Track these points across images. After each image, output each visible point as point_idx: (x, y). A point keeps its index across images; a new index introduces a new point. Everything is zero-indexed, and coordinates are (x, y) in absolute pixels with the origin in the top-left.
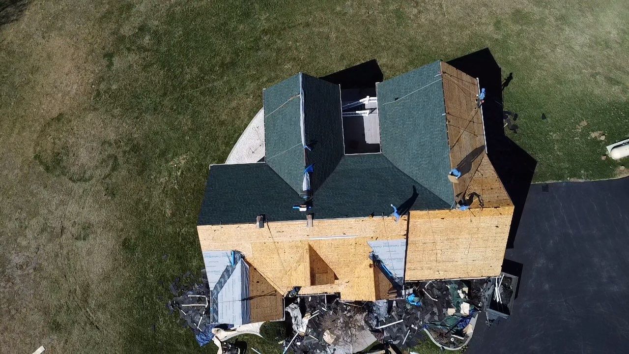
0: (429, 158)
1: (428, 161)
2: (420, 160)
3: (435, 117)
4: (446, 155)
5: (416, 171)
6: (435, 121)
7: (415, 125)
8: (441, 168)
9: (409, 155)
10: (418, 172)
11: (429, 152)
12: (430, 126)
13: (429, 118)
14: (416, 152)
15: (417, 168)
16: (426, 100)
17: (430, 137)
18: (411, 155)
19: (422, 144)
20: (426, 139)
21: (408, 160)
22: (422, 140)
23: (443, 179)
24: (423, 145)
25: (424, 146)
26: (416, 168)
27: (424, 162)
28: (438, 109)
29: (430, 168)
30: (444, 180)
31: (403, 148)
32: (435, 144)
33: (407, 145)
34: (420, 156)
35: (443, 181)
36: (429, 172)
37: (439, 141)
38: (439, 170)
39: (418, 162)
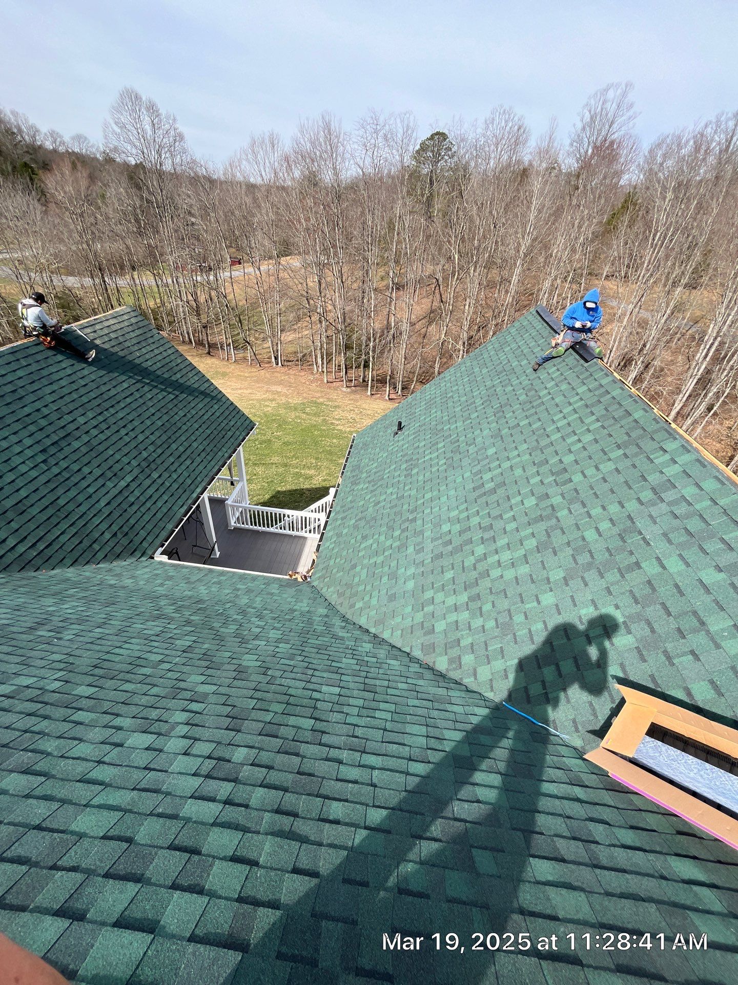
0: (541, 527)
1: (531, 543)
2: (480, 551)
5: (452, 617)
8: (660, 547)
9: (422, 550)
11: (531, 502)
14: (456, 529)
15: (464, 598)
18: (429, 548)
22: (487, 477)
24: (494, 491)
25: (501, 491)
26: (451, 601)
27: (506, 556)
29: (557, 575)
32: (569, 459)
34: (477, 537)
38: (650, 568)
39: (470, 562)
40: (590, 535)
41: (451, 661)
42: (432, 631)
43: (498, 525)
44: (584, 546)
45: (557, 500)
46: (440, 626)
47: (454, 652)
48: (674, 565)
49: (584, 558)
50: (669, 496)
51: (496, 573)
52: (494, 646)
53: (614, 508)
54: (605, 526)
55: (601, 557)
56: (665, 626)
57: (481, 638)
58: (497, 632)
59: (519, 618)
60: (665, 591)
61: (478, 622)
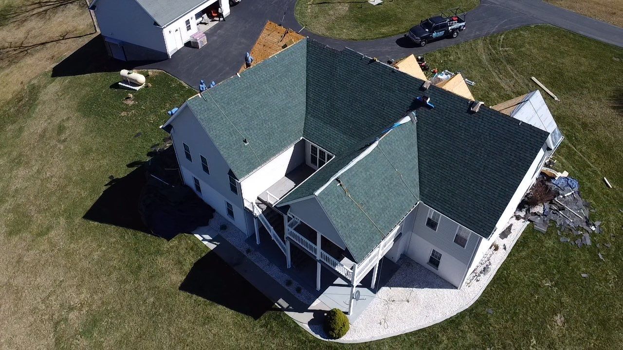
0: (282, 78)
1: (285, 79)
2: (287, 87)
5: (299, 88)
6: (248, 84)
7: (261, 106)
8: (284, 62)
10: (298, 86)
11: (278, 81)
12: (256, 88)
13: (248, 92)
14: (284, 95)
15: (296, 88)
16: (233, 103)
17: (265, 83)
19: (274, 91)
20: (268, 88)
21: (294, 102)
22: (271, 92)
23: (292, 57)
24: (275, 89)
25: (275, 87)
27: (288, 83)
31: (286, 112)
32: (268, 76)
34: (285, 89)
35: (294, 56)
36: (293, 74)
37: (264, 73)
38: (287, 63)
39: (290, 89)
40: (283, 70)
42: (302, 91)
43: (283, 86)
45: (277, 76)
48: (286, 61)
49: (287, 71)
50: (276, 61)
51: (291, 83)
53: (279, 68)
54: (281, 68)
56: (293, 62)
60: (289, 62)
61: (299, 84)
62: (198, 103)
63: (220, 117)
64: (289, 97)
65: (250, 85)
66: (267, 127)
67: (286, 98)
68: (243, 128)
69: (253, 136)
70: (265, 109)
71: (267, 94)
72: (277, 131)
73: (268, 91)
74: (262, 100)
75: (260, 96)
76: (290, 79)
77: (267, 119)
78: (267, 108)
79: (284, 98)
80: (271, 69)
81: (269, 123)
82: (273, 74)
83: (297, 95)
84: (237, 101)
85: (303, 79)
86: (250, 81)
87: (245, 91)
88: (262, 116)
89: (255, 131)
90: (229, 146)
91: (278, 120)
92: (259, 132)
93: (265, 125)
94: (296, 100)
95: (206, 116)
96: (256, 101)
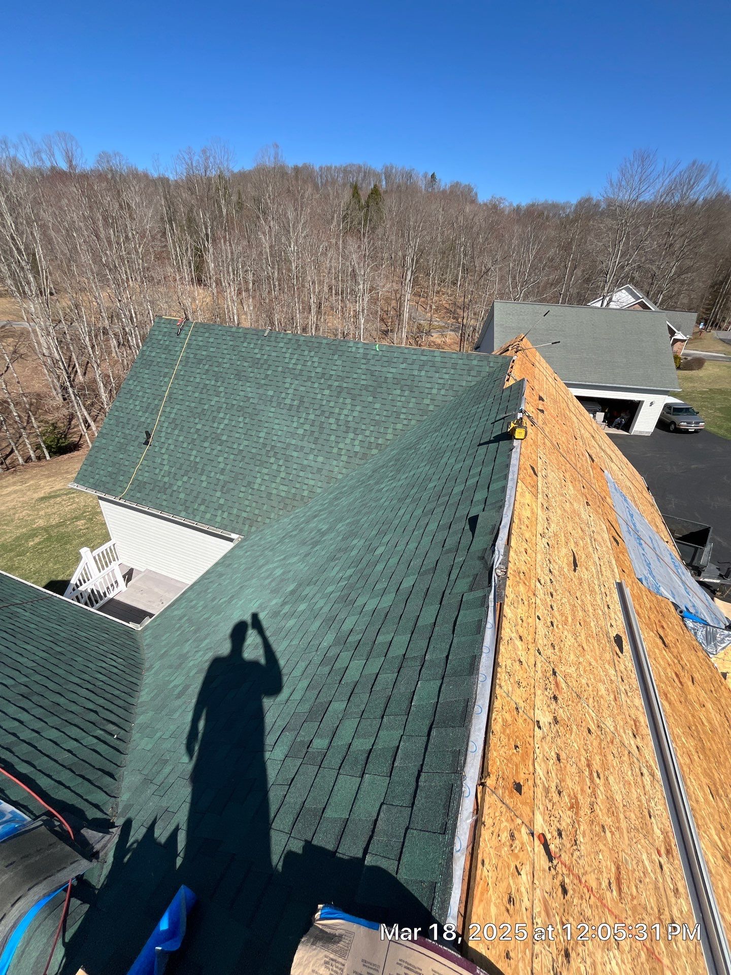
0: (344, 394)
1: (348, 401)
2: (332, 420)
3: (258, 356)
4: (361, 351)
5: (357, 442)
7: (241, 409)
8: (384, 369)
9: (302, 447)
10: (360, 437)
11: (327, 392)
12: (269, 372)
13: (250, 370)
14: (307, 427)
15: (351, 435)
16: (206, 367)
17: (295, 378)
18: (305, 444)
19: (296, 403)
20: (291, 391)
21: (311, 457)
22: (288, 401)
23: (416, 373)
24: (302, 402)
25: (305, 400)
26: (348, 441)
27: (345, 412)
28: (245, 344)
29: (370, 399)
30: (420, 370)
31: (272, 460)
32: (319, 370)
33: (273, 447)
34: (323, 419)
35: (423, 373)
36: (377, 406)
37: (316, 359)
38: (389, 375)
39: (334, 427)
40: (364, 382)
41: (376, 448)
42: (356, 453)
43: (325, 408)
44: (366, 387)
45: (336, 384)
46: (357, 449)
47: (373, 446)
48: (394, 370)
49: (371, 389)
50: (369, 357)
51: (350, 418)
52: (382, 430)
53: (359, 371)
54: (364, 377)
55: (375, 384)
56: (409, 382)
57: (374, 434)
58: (377, 427)
59: (377, 418)
60: (398, 376)
61: (367, 433)
62: (165, 330)
63: (166, 370)
64: (312, 439)
65: (266, 360)
66: (208, 451)
67: (304, 435)
68: (172, 416)
69: (170, 441)
70: (241, 419)
71: (275, 399)
72: (212, 474)
73: (283, 395)
74: (255, 401)
75: (260, 391)
76: (358, 408)
77: (224, 438)
78: (247, 420)
79: (300, 431)
80: (339, 362)
81: (219, 448)
82: (333, 373)
83: (335, 450)
84: (216, 369)
85: (390, 431)
86: (274, 354)
87: (246, 364)
88: (222, 426)
89: (181, 439)
90: (125, 421)
91: (239, 458)
92: (185, 445)
93: (206, 444)
94: (320, 459)
95: (153, 354)
96: (242, 393)
